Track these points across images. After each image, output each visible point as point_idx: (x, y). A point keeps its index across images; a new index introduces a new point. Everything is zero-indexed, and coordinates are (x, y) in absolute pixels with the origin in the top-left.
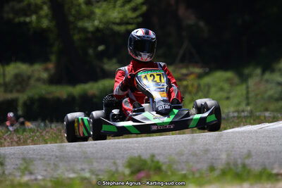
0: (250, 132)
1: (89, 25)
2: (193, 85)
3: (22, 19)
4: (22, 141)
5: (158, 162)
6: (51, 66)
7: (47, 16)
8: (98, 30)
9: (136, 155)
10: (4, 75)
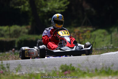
0: (113, 55)
1: (45, 10)
2: (88, 35)
3: (17, 7)
4: (17, 58)
5: (73, 67)
6: (29, 27)
7: (28, 6)
8: (49, 12)
9: (64, 64)
10: (10, 30)
